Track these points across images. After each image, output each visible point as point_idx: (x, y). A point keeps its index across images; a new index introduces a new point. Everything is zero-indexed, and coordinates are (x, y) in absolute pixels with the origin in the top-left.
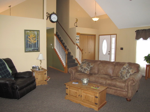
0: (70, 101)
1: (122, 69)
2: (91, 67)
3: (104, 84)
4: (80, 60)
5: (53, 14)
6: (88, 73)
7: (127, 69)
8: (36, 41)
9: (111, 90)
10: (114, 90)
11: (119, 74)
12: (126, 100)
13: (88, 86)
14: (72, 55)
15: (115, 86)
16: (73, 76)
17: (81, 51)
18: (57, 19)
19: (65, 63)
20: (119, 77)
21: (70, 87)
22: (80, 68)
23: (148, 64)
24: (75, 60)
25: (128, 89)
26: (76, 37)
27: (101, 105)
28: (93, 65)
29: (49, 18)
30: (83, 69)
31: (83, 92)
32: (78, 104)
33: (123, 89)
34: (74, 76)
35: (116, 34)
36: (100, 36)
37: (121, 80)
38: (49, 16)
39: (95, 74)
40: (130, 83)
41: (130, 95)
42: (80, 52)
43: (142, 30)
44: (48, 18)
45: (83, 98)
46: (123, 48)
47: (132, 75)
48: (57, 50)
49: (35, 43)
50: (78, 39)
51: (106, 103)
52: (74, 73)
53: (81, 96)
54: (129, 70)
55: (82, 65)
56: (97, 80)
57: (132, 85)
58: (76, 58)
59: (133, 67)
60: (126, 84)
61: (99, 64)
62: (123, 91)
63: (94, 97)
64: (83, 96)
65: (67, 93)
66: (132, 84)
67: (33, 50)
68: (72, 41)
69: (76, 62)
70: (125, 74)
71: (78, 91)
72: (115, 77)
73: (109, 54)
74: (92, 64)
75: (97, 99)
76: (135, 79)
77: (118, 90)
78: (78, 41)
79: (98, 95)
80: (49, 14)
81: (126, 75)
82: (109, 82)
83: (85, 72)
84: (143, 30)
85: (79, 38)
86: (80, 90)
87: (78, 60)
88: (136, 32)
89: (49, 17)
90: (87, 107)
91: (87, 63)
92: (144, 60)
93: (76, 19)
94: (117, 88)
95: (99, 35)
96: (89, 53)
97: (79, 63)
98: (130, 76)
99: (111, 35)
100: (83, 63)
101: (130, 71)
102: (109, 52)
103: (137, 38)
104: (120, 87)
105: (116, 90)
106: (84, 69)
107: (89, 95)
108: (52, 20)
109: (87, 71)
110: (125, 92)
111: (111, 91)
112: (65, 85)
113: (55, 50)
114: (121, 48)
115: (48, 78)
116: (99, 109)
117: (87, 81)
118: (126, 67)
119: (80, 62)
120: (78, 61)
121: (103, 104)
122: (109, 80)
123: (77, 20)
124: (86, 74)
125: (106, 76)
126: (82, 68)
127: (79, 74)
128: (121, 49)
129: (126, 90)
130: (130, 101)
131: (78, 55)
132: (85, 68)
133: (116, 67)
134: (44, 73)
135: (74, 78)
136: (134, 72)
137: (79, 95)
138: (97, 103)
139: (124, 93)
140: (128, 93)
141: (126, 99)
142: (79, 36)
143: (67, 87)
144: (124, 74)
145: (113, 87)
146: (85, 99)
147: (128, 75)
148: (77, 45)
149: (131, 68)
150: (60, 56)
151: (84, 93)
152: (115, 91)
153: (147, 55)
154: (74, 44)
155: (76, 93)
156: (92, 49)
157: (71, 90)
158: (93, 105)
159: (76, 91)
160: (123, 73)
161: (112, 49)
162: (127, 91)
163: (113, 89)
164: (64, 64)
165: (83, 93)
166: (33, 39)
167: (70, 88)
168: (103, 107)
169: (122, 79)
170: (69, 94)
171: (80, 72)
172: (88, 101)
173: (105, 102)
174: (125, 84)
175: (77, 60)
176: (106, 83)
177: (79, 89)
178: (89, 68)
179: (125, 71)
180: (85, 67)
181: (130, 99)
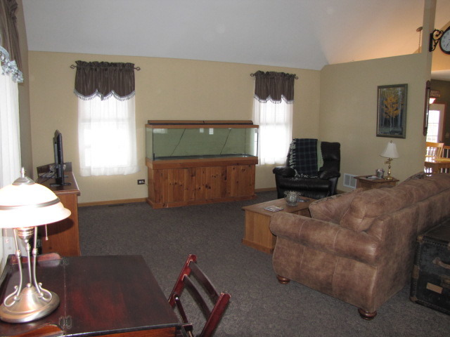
8: (399, 112)
38: (439, 39)
44: (435, 45)
49: (397, 117)
67: (390, 132)
80: (440, 33)
166: (393, 107)
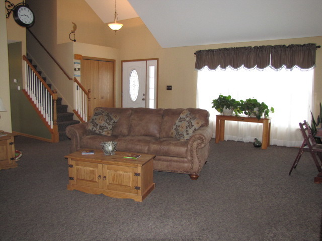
0: (79, 191)
1: (178, 121)
2: (114, 122)
3: (146, 151)
4: (85, 113)
5: (23, 6)
6: (109, 135)
7: (188, 119)
9: (161, 162)
10: (166, 163)
11: (173, 131)
12: (189, 177)
13: (118, 156)
14: (64, 104)
15: (167, 154)
16: (77, 142)
17: (85, 93)
18: (32, 19)
19: (53, 120)
20: (172, 137)
21: (79, 162)
22: (92, 124)
23: (219, 114)
24: (73, 114)
25: (192, 156)
26: (74, 63)
27: (146, 191)
28: (118, 118)
29: (11, 15)
30: (98, 127)
31: (108, 168)
32: (99, 195)
33: (183, 158)
34: (79, 142)
35: (157, 59)
36: (123, 63)
37: (178, 142)
38: (11, 10)
39: (124, 136)
40: (195, 144)
41: (196, 167)
42: (85, 96)
43: (207, 51)
44: (9, 14)
45: (109, 180)
46: (171, 87)
47: (198, 129)
48: (29, 93)
50: (79, 69)
51: (154, 186)
52: (78, 137)
53: (105, 177)
54: (192, 121)
55: (96, 119)
56: (130, 146)
57: (200, 147)
58: (74, 111)
59: (197, 116)
60: (189, 146)
61: (131, 115)
62: (184, 162)
63: (131, 176)
64: (107, 177)
65: (70, 175)
66: (200, 145)
68: (65, 73)
69: (75, 118)
70: (184, 130)
71: (97, 167)
72: (164, 137)
73: (143, 100)
74: (116, 117)
75: (139, 178)
76: (204, 136)
77: (174, 161)
78: (78, 74)
79: (139, 170)
80: (12, 5)
81: (187, 131)
82: (154, 147)
83: (103, 134)
84: (209, 50)
85: (79, 66)
86: (100, 166)
87: (79, 114)
88: (195, 54)
89: (12, 13)
90: (119, 198)
91: (106, 114)
92: (213, 107)
93: (73, 25)
94: (171, 158)
95: (123, 61)
96: (102, 98)
97: (82, 119)
98: (193, 132)
99: (146, 60)
100: (97, 115)
101: (194, 122)
102: (144, 95)
103: (199, 66)
104: (178, 155)
105: (170, 161)
106: (100, 126)
107: (121, 173)
108: (21, 20)
109: (106, 130)
110: (186, 162)
111: (161, 165)
112: (67, 158)
113: (27, 93)
114: (168, 86)
115: (17, 154)
116: (143, 198)
117: (114, 146)
118: (185, 117)
119: (85, 119)
120: (79, 116)
121: (149, 188)
122: (154, 143)
123: (75, 27)
124: (105, 136)
125: (148, 138)
126: (95, 125)
127: (90, 138)
128: (168, 89)
129: (189, 158)
130: (196, 178)
131: (78, 104)
132: (102, 125)
133: (166, 118)
134: (9, 141)
135: (79, 146)
136: (200, 125)
137: (100, 176)
138: (139, 185)
139: (186, 165)
140: (193, 164)
141: (190, 175)
142: (79, 61)
143: (71, 162)
144: (182, 130)
145: (164, 156)
146: (112, 183)
147: (191, 131)
148: (76, 81)
149: (194, 118)
150: (38, 105)
151: (110, 170)
152: (169, 163)
153: (216, 97)
154: (70, 79)
155: (93, 172)
156: (108, 91)
157: (82, 167)
158: (130, 192)
159: (91, 169)
160: (180, 129)
161: (149, 88)
162: (192, 161)
163: (163, 161)
164: (49, 124)
165: (108, 171)
167: (77, 164)
168: (149, 195)
169: (179, 140)
170: (77, 177)
171: (93, 135)
172: (121, 185)
173: (152, 185)
174: (187, 148)
175: (77, 113)
176: (149, 150)
177: (99, 164)
178: (109, 124)
179: (185, 124)
180: (103, 123)
181: (197, 175)
